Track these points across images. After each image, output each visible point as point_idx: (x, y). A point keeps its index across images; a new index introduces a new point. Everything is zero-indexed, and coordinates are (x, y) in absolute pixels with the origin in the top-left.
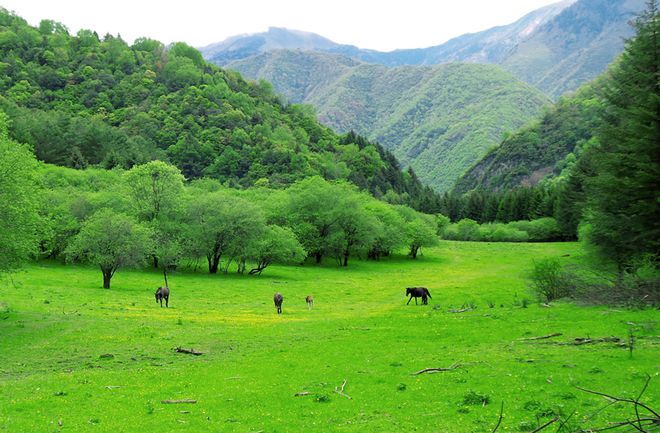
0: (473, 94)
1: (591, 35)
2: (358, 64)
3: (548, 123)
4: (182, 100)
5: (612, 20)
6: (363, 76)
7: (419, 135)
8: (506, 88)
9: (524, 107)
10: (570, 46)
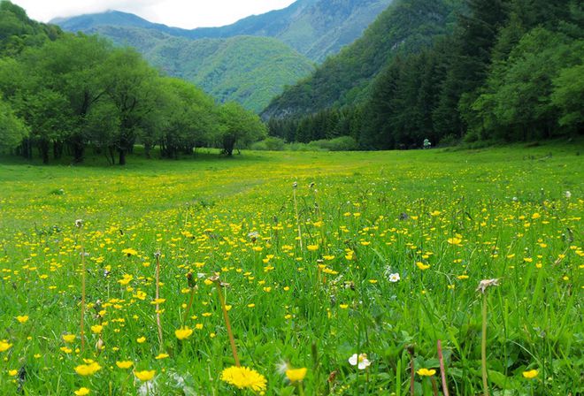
0: (258, 61)
1: (343, 17)
2: (167, 37)
3: (319, 77)
4: (5, 48)
5: (358, 5)
6: (172, 47)
7: (217, 93)
8: (283, 56)
9: (296, 71)
10: (328, 25)
